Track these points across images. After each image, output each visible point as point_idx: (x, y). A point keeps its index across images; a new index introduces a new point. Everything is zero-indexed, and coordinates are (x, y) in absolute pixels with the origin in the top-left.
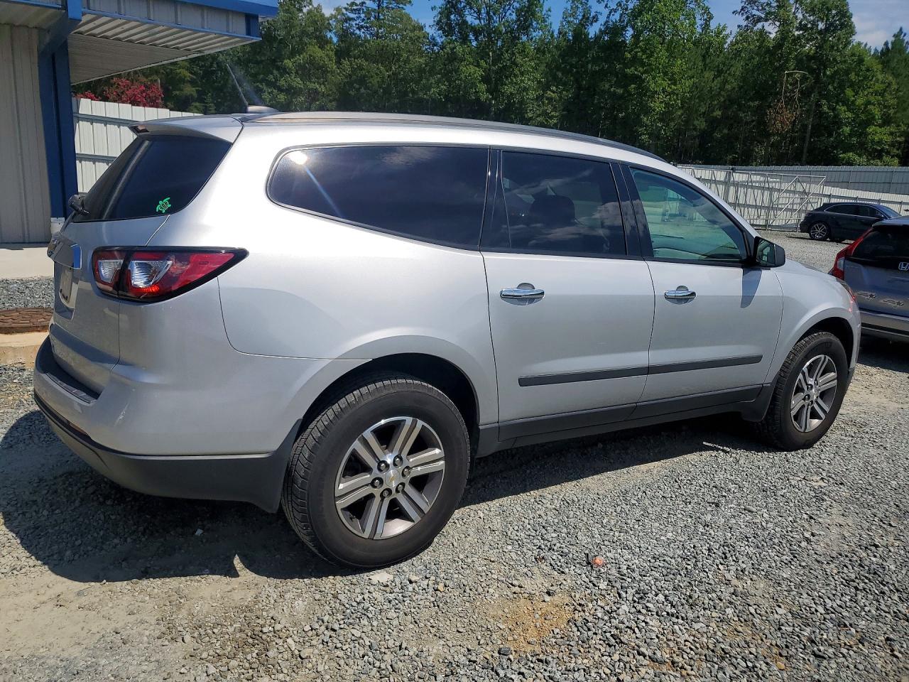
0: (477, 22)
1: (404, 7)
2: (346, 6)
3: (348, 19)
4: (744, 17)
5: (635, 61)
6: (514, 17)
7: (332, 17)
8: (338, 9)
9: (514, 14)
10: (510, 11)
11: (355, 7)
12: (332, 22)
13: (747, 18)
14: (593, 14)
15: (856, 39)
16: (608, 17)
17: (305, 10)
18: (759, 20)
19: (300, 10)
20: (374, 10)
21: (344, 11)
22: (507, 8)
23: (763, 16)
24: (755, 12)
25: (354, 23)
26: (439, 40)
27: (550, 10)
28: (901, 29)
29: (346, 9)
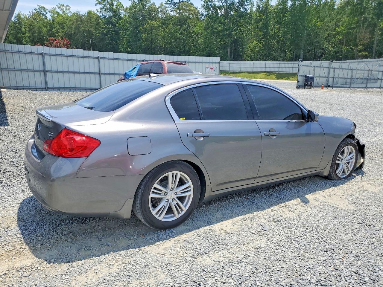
11: (169, 2)
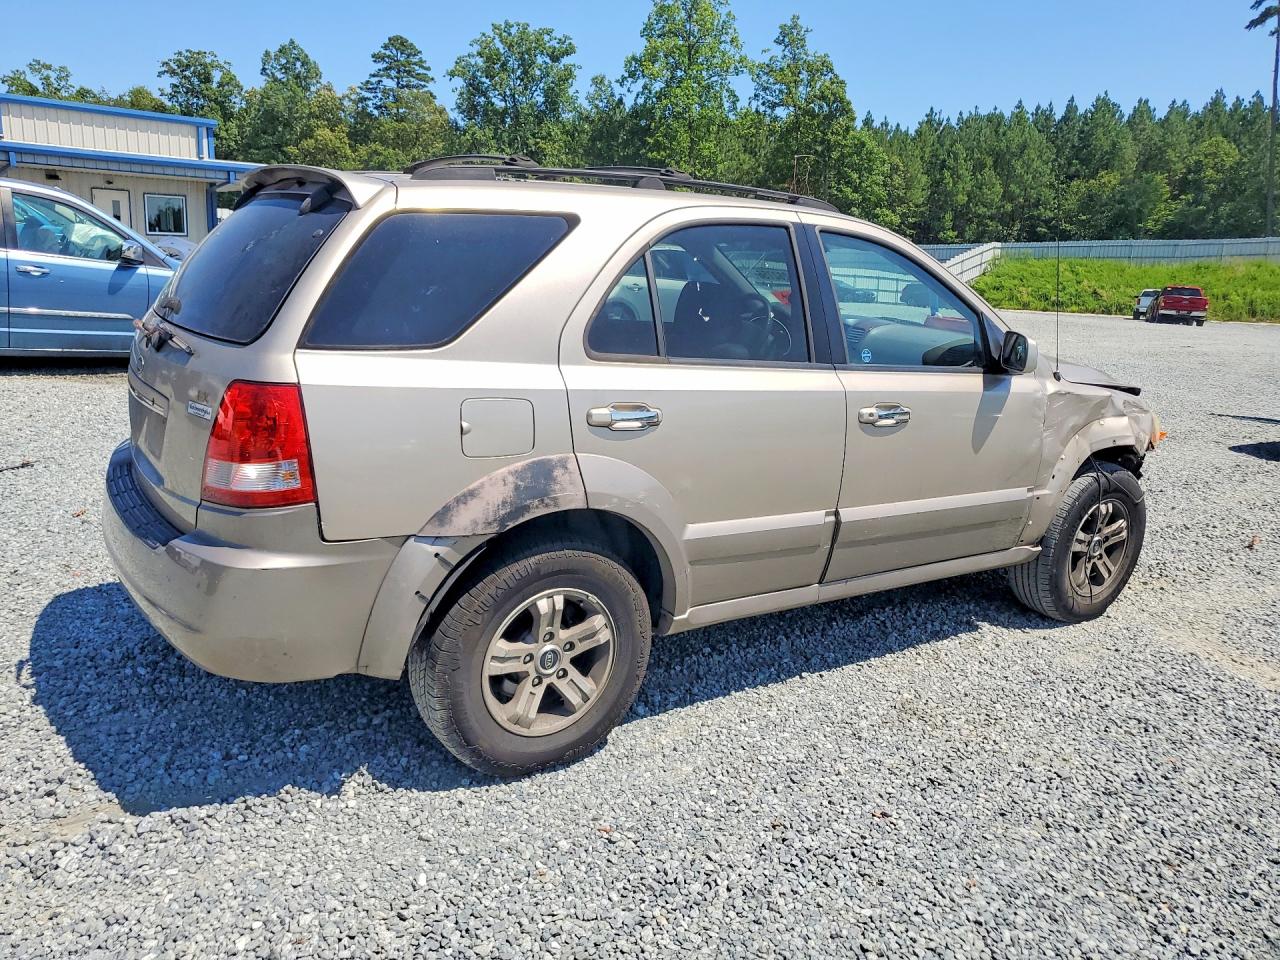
0: (503, 104)
1: (427, 85)
2: (360, 85)
3: (363, 99)
4: (761, 101)
5: (658, 146)
6: (541, 99)
7: (345, 96)
9: (543, 95)
10: (537, 93)
12: (346, 103)
13: (763, 104)
14: (618, 96)
15: (859, 123)
16: (636, 100)
17: (313, 89)
18: (774, 106)
19: (307, 89)
20: (392, 90)
21: (358, 90)
22: (534, 89)
23: (777, 101)
24: (770, 98)
25: (370, 103)
26: (461, 124)
27: (577, 91)
28: (932, 109)
29: (361, 89)
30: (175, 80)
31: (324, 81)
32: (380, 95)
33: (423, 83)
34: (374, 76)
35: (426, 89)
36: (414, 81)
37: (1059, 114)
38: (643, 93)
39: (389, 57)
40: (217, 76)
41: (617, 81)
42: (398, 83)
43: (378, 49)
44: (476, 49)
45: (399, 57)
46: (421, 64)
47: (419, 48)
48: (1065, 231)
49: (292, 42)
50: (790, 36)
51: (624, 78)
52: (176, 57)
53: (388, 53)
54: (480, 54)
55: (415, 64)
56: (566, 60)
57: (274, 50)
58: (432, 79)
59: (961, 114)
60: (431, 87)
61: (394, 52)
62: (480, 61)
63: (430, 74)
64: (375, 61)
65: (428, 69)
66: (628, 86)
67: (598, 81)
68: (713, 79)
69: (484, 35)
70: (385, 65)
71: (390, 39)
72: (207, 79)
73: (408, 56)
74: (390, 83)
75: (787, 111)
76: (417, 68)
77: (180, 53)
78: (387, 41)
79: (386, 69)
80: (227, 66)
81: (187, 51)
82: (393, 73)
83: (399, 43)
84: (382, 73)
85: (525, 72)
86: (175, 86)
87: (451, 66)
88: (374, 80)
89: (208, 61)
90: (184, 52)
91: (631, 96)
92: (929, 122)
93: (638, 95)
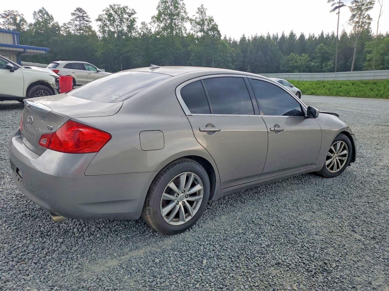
0: (114, 30)
1: (89, 23)
2: (67, 23)
3: (69, 27)
6: (125, 29)
7: (62, 27)
8: (65, 24)
9: (126, 27)
10: (124, 27)
13: (194, 31)
14: (150, 28)
15: (222, 38)
16: (155, 30)
17: (51, 24)
18: (197, 32)
19: (49, 23)
20: (78, 25)
21: (67, 25)
22: (124, 25)
24: (196, 30)
25: (71, 29)
26: (101, 36)
27: (137, 26)
30: (4, 20)
31: (55, 21)
32: (74, 26)
33: (88, 23)
34: (72, 20)
35: (89, 25)
36: (85, 22)
37: (280, 36)
38: (158, 27)
39: (76, 14)
40: (18, 19)
41: (149, 23)
42: (80, 23)
43: (73, 12)
44: (105, 12)
45: (80, 14)
46: (87, 17)
47: (86, 11)
48: (282, 70)
49: (43, 8)
50: (201, 11)
51: (151, 22)
52: (4, 13)
53: (76, 13)
54: (106, 14)
55: (85, 17)
56: (133, 16)
57: (37, 10)
58: (91, 21)
59: (252, 35)
60: (91, 24)
61: (78, 12)
62: (106, 16)
63: (90, 20)
64: (72, 15)
65: (89, 18)
66: (153, 25)
67: (143, 23)
68: (179, 23)
69: (107, 8)
70: (75, 17)
71: (77, 8)
72: (15, 19)
73: (83, 14)
74: (77, 23)
75: (201, 34)
76: (86, 18)
77: (6, 11)
78: (76, 9)
79: (75, 18)
80: (22, 16)
81: (8, 10)
82: (78, 19)
83: (79, 10)
84: (74, 19)
85: (120, 20)
86: (5, 22)
87: (97, 18)
88: (72, 21)
89: (15, 14)
90: (7, 11)
91: (154, 28)
92: (243, 37)
93: (156, 28)
